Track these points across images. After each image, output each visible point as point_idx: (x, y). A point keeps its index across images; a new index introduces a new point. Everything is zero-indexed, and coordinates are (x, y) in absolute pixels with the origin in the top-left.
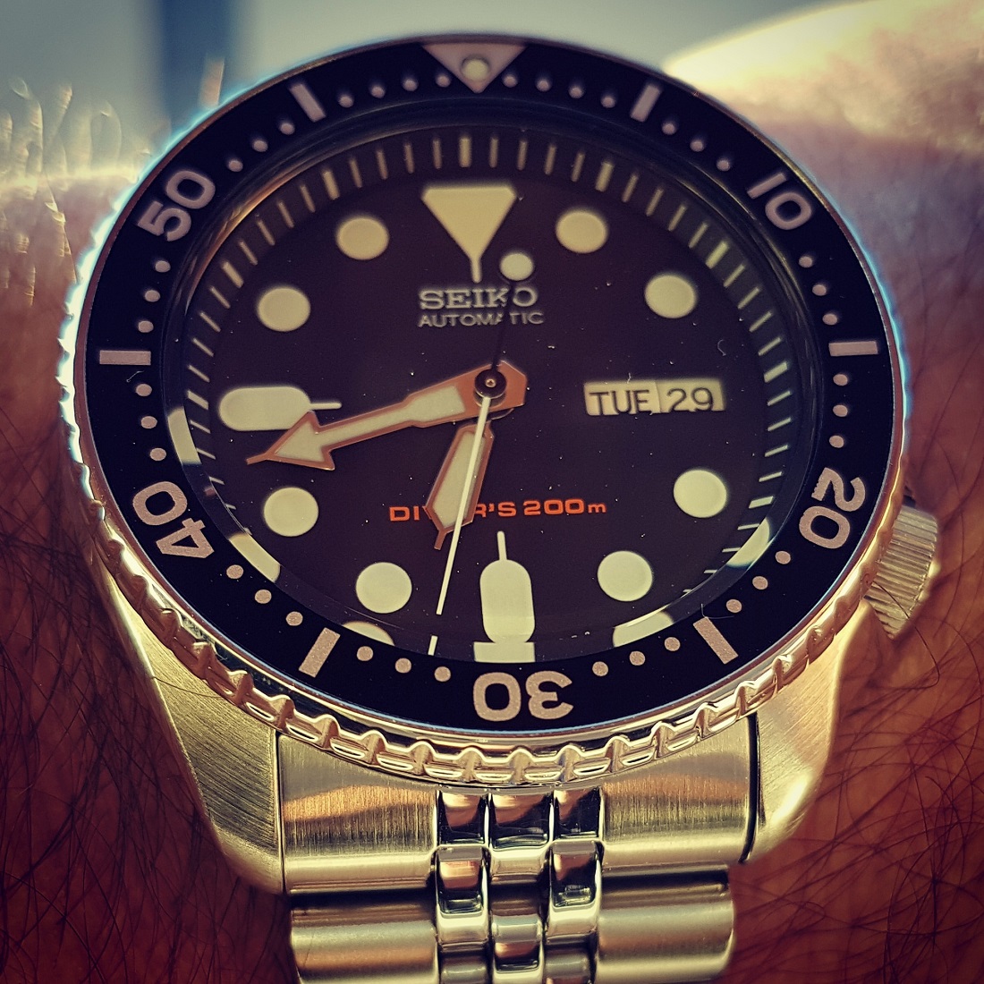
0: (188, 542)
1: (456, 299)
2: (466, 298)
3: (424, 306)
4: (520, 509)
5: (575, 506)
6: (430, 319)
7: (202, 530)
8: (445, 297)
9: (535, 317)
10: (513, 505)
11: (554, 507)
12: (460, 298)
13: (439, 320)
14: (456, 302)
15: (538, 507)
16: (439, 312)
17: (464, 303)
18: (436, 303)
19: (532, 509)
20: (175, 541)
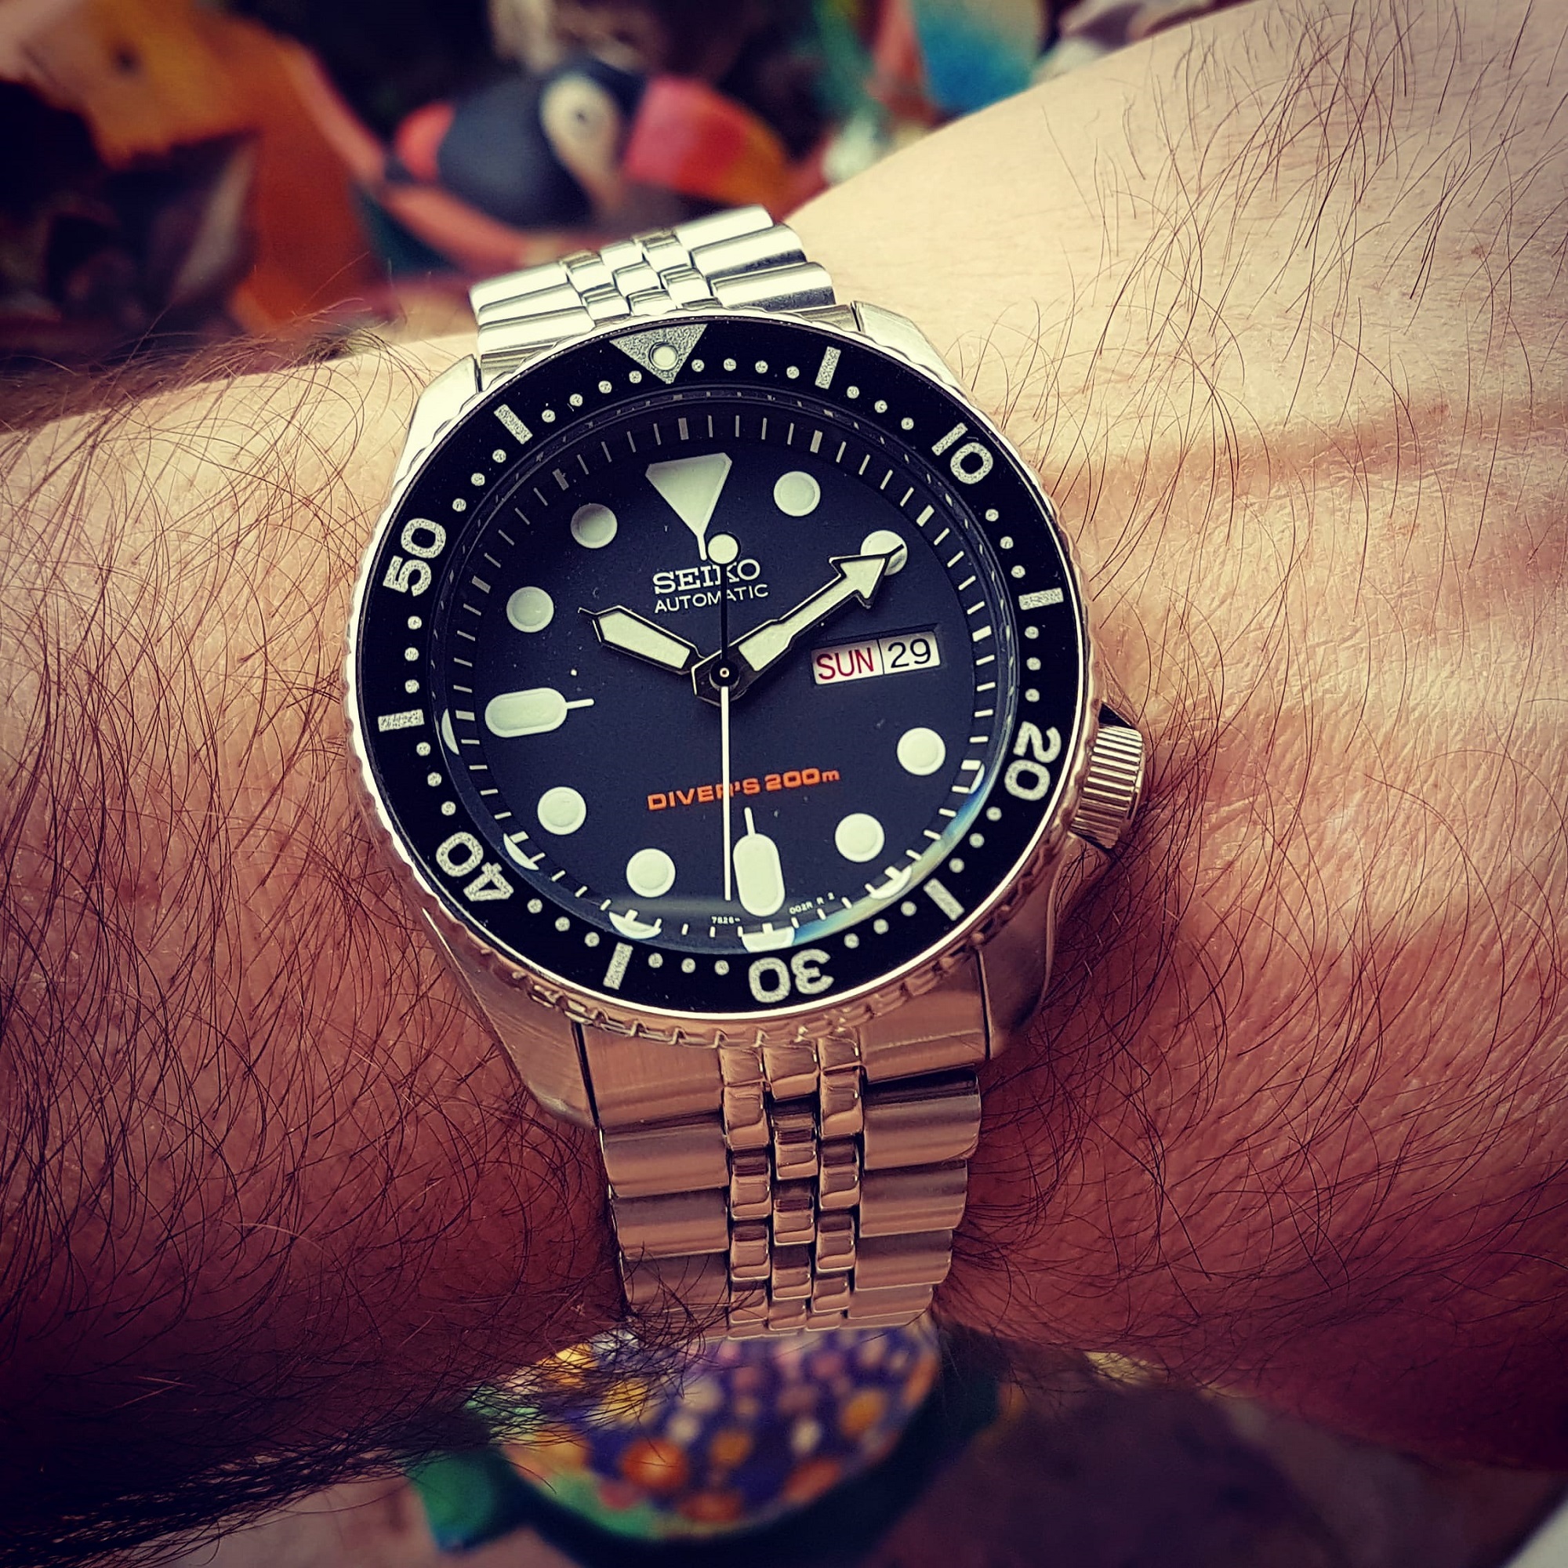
0: (490, 886)
1: (686, 579)
2: (695, 578)
3: (658, 590)
4: (762, 784)
5: (811, 776)
6: (666, 605)
7: (501, 873)
8: (677, 580)
9: (761, 591)
10: (755, 780)
11: (792, 779)
12: (690, 579)
13: (673, 605)
14: (687, 583)
15: (779, 780)
16: (672, 596)
17: (694, 583)
18: (669, 586)
19: (773, 783)
20: (480, 886)
